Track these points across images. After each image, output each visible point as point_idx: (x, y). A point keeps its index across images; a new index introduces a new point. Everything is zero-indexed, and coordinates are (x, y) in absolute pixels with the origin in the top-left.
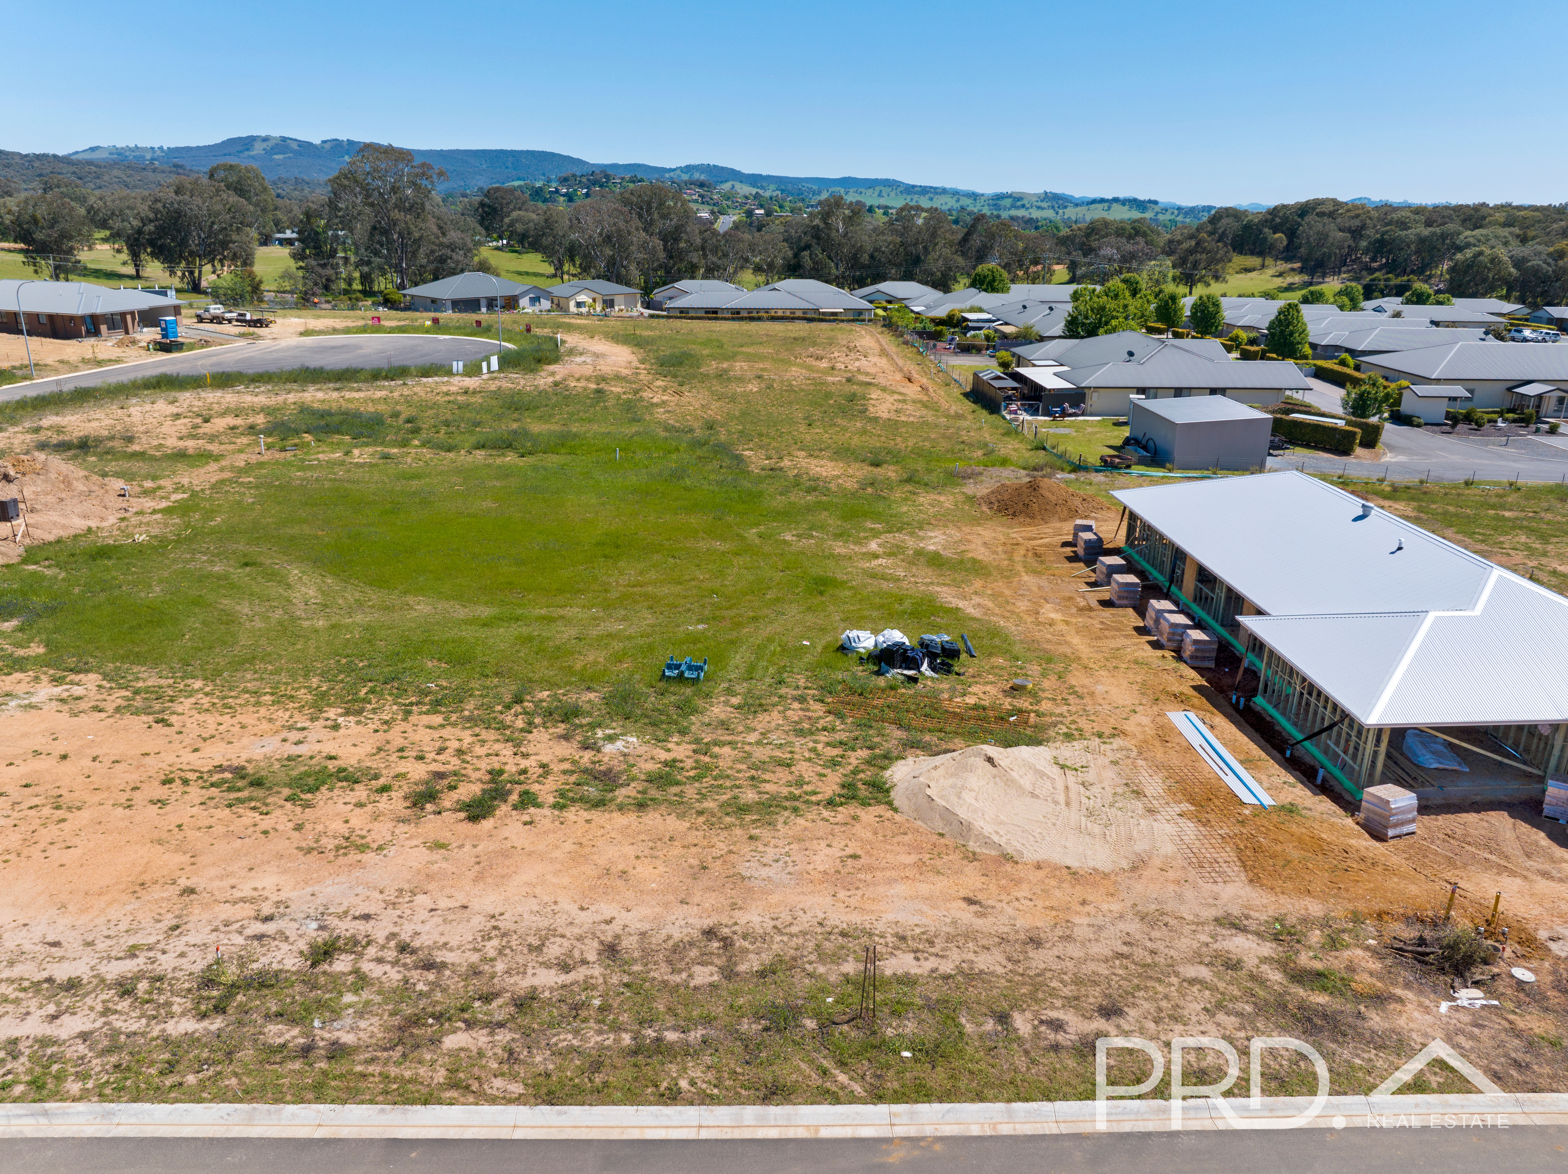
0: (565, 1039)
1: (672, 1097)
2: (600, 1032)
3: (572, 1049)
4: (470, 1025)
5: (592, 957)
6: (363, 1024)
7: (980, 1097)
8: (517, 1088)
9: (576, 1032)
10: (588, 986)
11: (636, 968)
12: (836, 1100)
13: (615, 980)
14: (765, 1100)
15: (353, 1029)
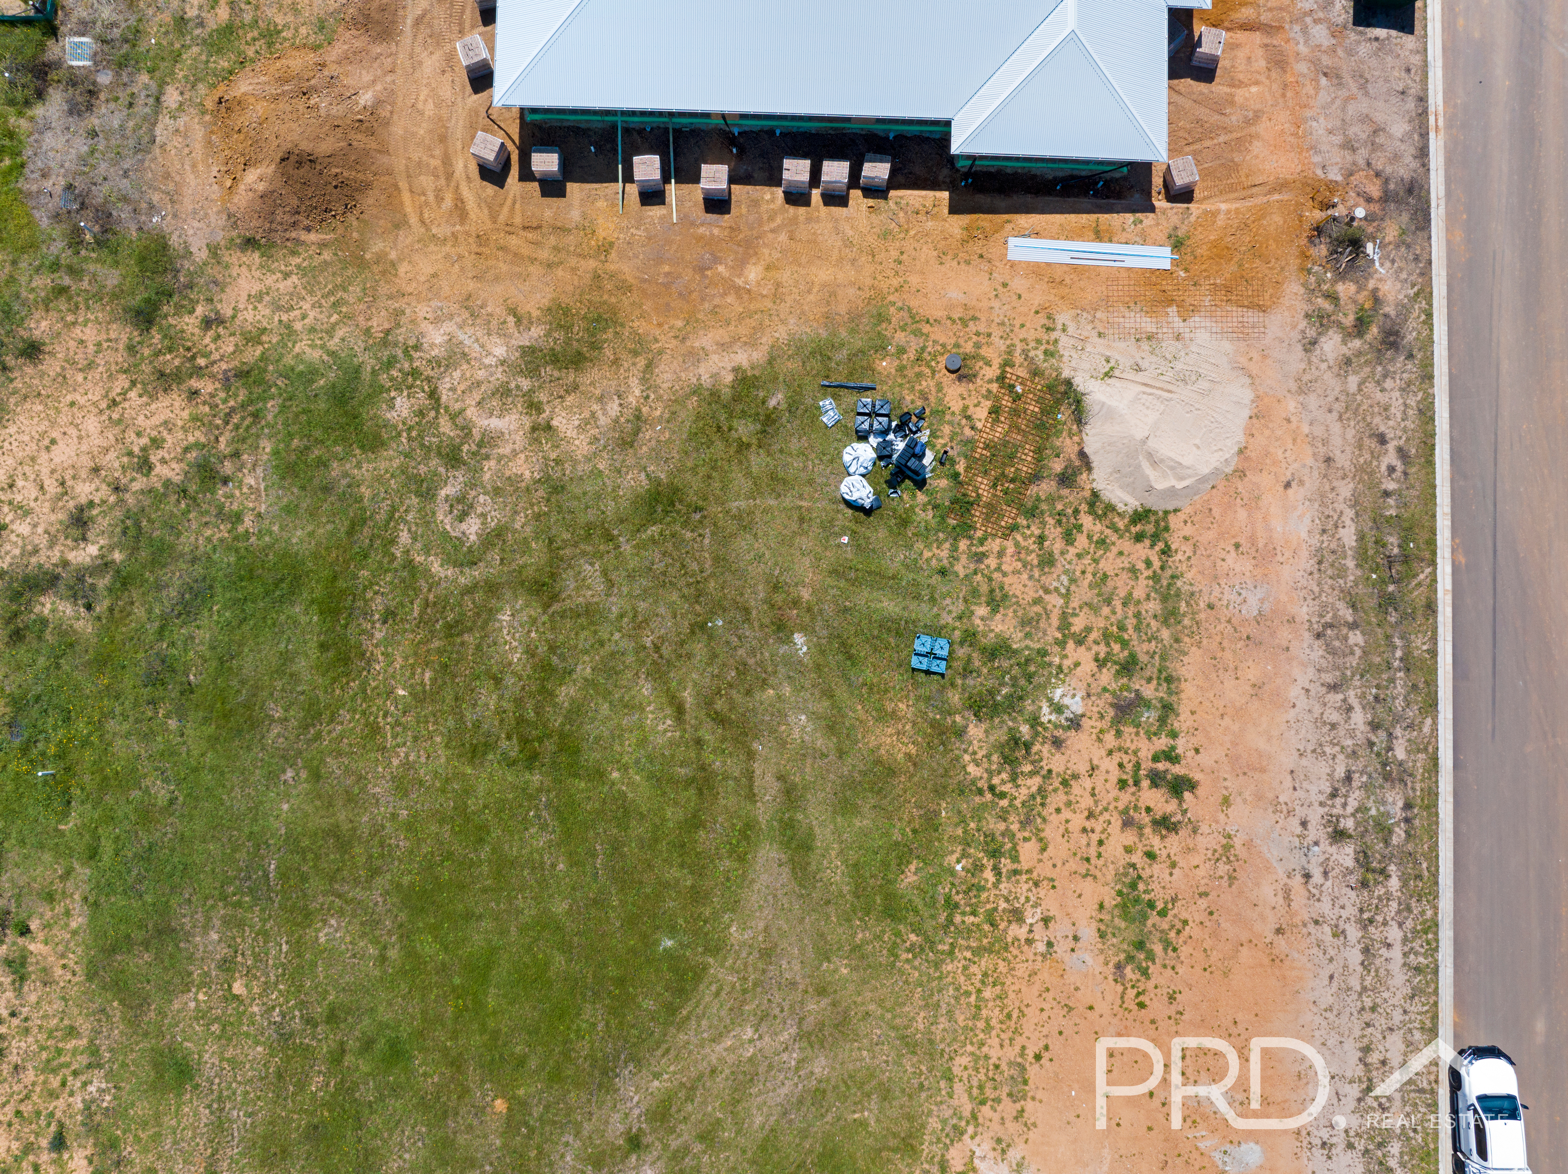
0: (1399, 703)
1: (1433, 653)
2: (1395, 687)
3: (1405, 698)
4: (1390, 749)
5: (1341, 696)
6: (1390, 800)
7: (1434, 516)
8: (1429, 721)
9: (1394, 698)
10: (1363, 696)
11: (1349, 673)
12: (1435, 580)
13: (1358, 683)
14: (1435, 612)
15: (1394, 803)
